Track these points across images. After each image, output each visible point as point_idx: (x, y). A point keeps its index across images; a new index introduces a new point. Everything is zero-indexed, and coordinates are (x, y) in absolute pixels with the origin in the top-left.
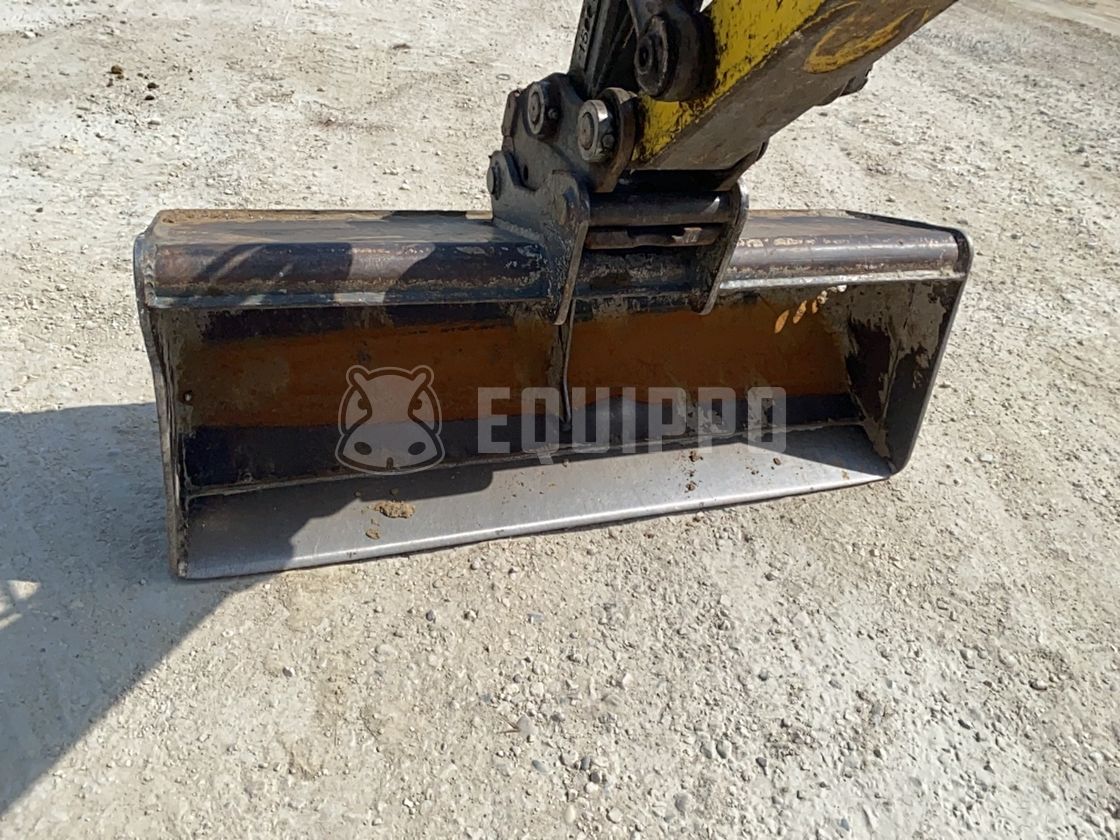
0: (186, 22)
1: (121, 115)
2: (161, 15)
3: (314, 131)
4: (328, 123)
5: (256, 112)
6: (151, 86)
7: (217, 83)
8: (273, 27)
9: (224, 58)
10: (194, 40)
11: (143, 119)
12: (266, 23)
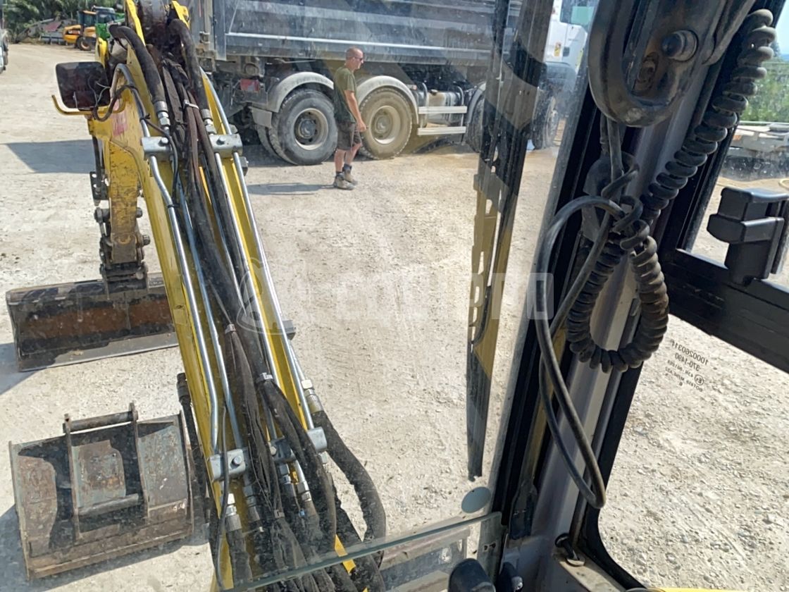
0: (33, 232)
1: (6, 270)
2: (22, 230)
3: (80, 265)
4: (85, 262)
5: (56, 262)
6: (17, 258)
7: (43, 253)
8: (70, 228)
9: (47, 243)
10: (36, 238)
11: (14, 270)
12: (67, 226)
